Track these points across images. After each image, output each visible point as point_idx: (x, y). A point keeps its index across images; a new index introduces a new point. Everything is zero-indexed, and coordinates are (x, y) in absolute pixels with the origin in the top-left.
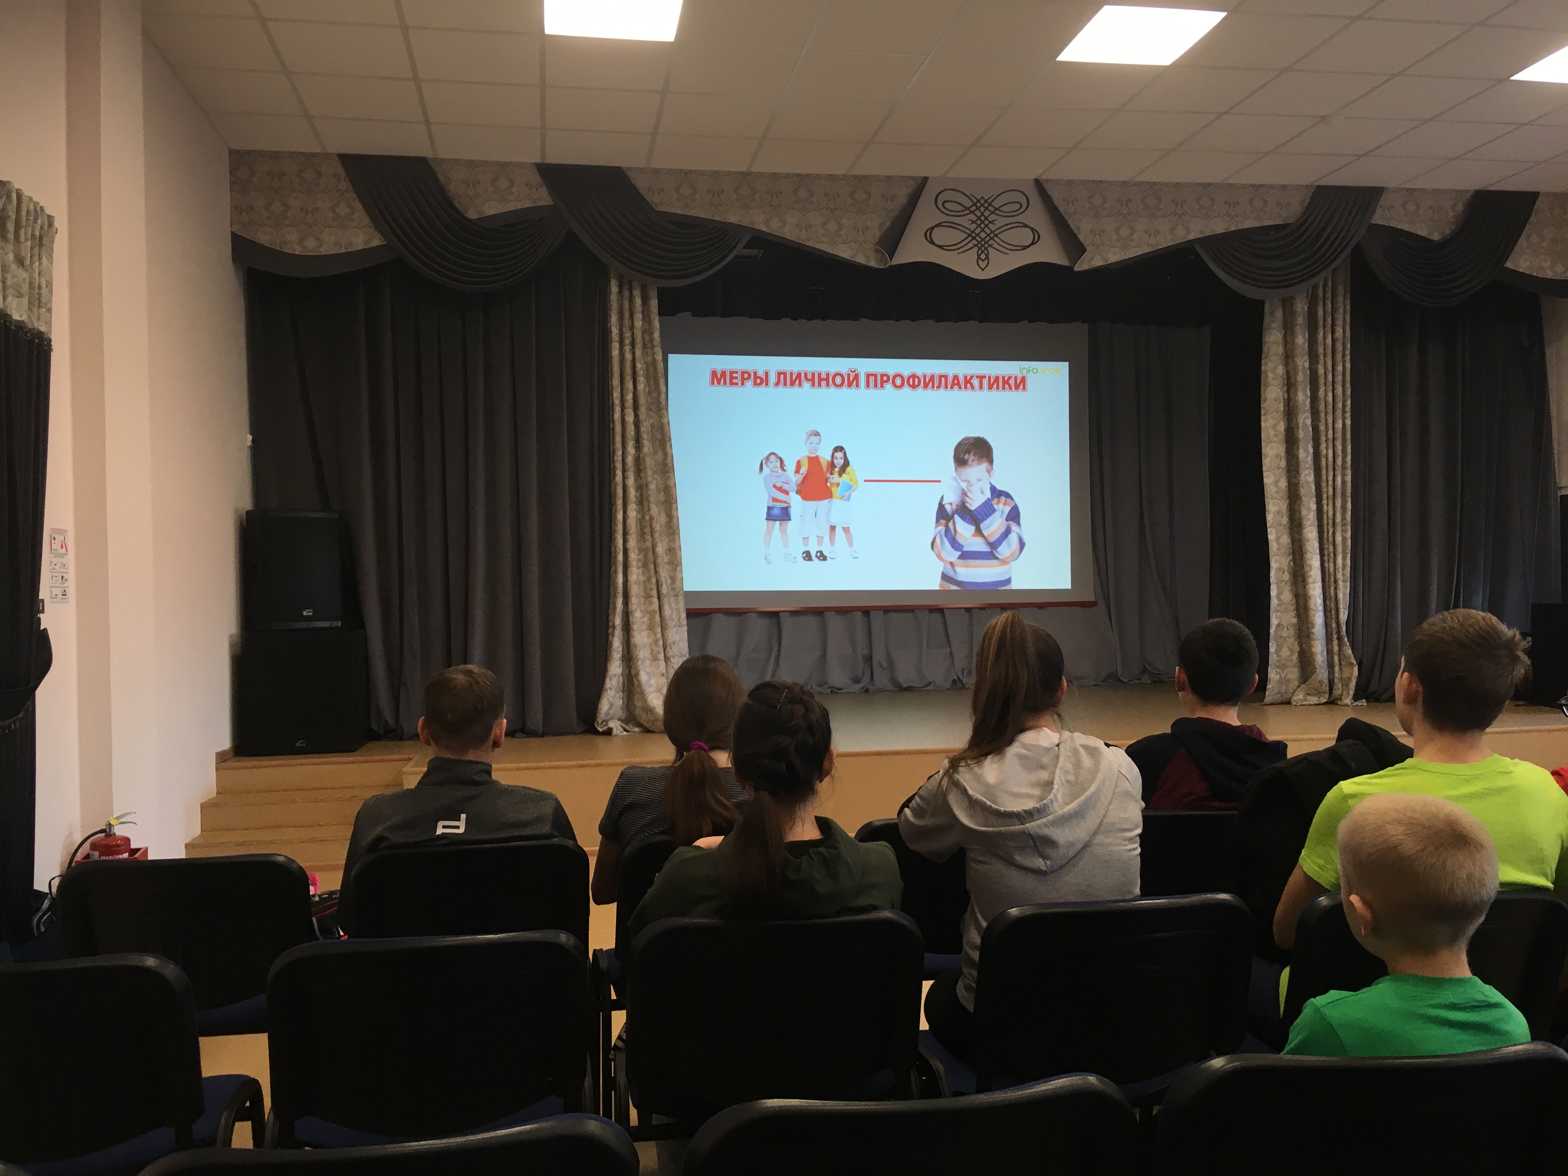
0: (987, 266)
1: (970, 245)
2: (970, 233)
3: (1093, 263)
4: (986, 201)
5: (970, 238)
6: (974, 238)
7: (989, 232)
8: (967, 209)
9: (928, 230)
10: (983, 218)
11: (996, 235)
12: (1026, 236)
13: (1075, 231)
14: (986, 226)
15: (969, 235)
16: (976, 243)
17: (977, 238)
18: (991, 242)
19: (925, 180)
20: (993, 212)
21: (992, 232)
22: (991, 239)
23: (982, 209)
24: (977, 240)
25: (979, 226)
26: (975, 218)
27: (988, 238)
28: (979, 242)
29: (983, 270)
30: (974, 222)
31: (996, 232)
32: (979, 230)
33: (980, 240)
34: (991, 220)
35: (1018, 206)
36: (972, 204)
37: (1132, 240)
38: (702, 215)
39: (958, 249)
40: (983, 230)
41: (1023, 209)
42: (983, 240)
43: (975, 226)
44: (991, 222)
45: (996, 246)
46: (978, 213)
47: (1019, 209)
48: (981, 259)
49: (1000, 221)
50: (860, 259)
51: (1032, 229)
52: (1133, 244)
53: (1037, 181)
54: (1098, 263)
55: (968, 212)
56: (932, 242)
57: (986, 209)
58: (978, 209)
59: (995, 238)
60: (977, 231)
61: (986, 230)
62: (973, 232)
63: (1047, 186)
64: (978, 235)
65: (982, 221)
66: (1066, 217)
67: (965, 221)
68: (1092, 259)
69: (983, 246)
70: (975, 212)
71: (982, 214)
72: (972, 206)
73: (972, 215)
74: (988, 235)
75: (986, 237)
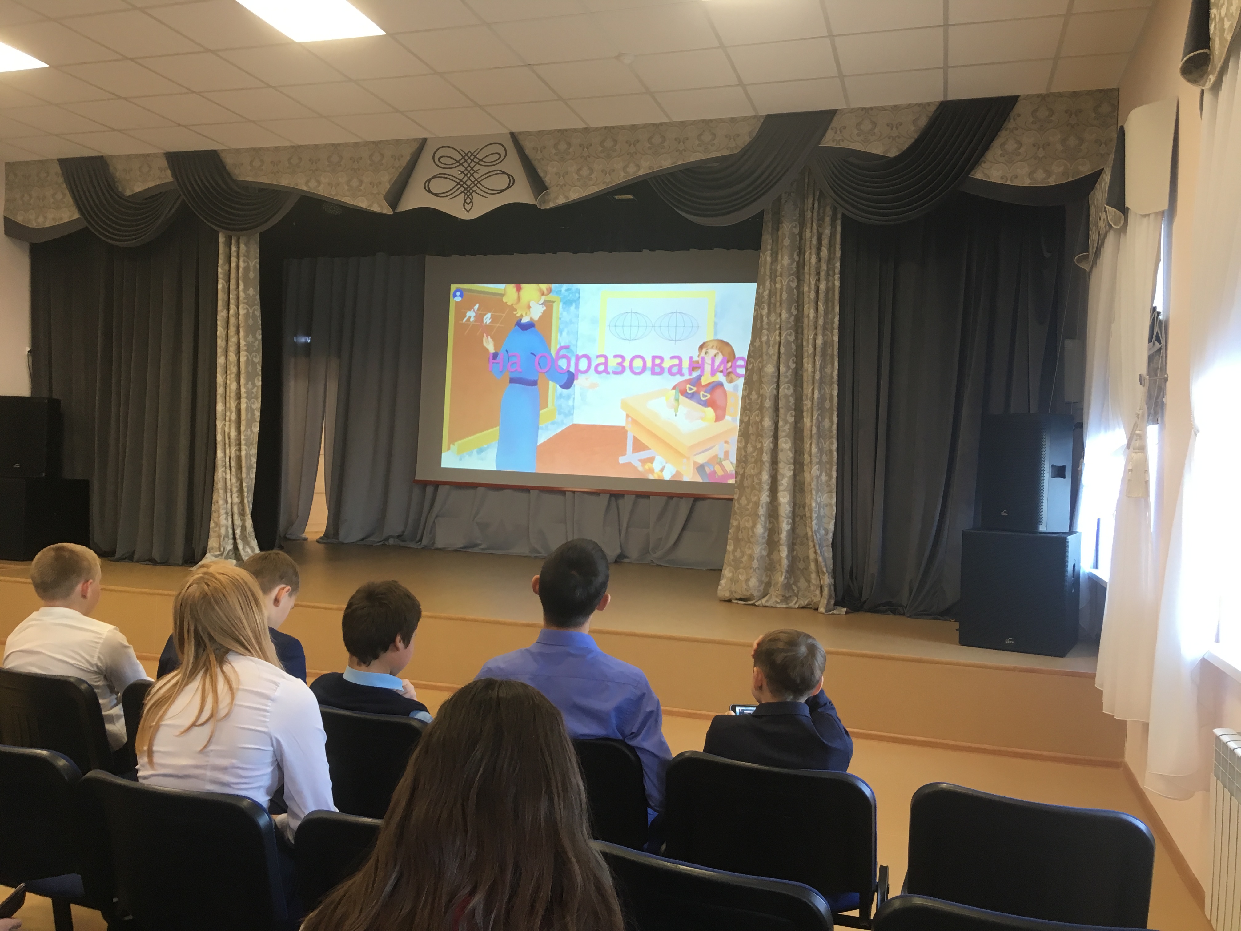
0: (471, 208)
1: (459, 192)
2: (458, 181)
3: (557, 201)
4: (472, 154)
5: (459, 186)
6: (462, 186)
7: (473, 180)
8: (457, 162)
9: (426, 182)
10: (469, 169)
11: (479, 182)
12: (504, 181)
13: (542, 174)
14: (472, 175)
15: (458, 184)
16: (462, 189)
17: (465, 186)
18: (474, 189)
19: (425, 140)
20: (477, 163)
21: (476, 180)
22: (476, 185)
23: (469, 161)
24: (464, 187)
25: (466, 175)
26: (463, 169)
27: (473, 185)
28: (466, 189)
29: (468, 212)
30: (462, 172)
31: (479, 180)
32: (466, 178)
33: (466, 187)
34: (475, 170)
35: (498, 156)
36: (461, 157)
37: (591, 179)
38: (266, 181)
39: (447, 196)
40: (469, 178)
41: (501, 159)
42: (468, 187)
43: (463, 175)
44: (475, 172)
45: (478, 191)
46: (466, 165)
47: (498, 159)
48: (467, 203)
49: (483, 170)
50: (376, 208)
51: (509, 175)
52: (591, 183)
53: (512, 134)
54: (561, 201)
55: (458, 164)
56: (429, 191)
57: (472, 160)
58: (466, 161)
59: (479, 185)
60: (464, 180)
61: (472, 178)
62: (461, 181)
63: (521, 138)
64: (465, 183)
65: (469, 172)
66: (535, 163)
67: (455, 172)
68: (556, 198)
69: (469, 191)
70: (464, 164)
71: (469, 166)
72: (461, 159)
73: (461, 166)
74: (473, 182)
75: (470, 185)
